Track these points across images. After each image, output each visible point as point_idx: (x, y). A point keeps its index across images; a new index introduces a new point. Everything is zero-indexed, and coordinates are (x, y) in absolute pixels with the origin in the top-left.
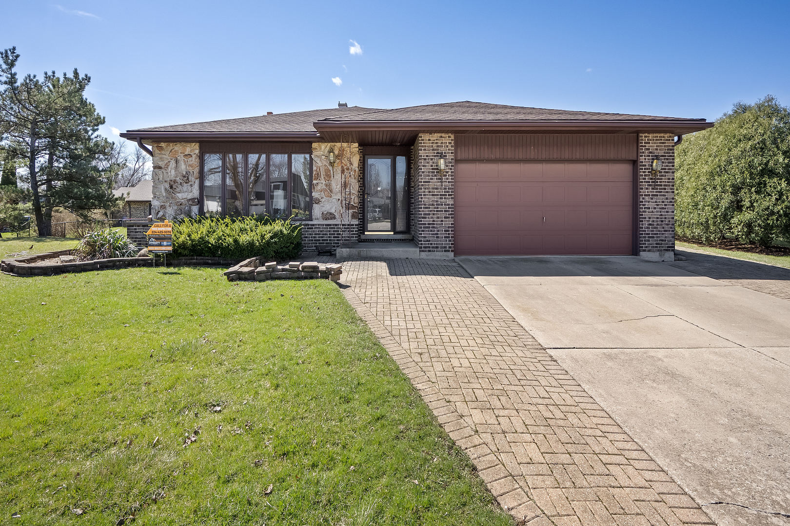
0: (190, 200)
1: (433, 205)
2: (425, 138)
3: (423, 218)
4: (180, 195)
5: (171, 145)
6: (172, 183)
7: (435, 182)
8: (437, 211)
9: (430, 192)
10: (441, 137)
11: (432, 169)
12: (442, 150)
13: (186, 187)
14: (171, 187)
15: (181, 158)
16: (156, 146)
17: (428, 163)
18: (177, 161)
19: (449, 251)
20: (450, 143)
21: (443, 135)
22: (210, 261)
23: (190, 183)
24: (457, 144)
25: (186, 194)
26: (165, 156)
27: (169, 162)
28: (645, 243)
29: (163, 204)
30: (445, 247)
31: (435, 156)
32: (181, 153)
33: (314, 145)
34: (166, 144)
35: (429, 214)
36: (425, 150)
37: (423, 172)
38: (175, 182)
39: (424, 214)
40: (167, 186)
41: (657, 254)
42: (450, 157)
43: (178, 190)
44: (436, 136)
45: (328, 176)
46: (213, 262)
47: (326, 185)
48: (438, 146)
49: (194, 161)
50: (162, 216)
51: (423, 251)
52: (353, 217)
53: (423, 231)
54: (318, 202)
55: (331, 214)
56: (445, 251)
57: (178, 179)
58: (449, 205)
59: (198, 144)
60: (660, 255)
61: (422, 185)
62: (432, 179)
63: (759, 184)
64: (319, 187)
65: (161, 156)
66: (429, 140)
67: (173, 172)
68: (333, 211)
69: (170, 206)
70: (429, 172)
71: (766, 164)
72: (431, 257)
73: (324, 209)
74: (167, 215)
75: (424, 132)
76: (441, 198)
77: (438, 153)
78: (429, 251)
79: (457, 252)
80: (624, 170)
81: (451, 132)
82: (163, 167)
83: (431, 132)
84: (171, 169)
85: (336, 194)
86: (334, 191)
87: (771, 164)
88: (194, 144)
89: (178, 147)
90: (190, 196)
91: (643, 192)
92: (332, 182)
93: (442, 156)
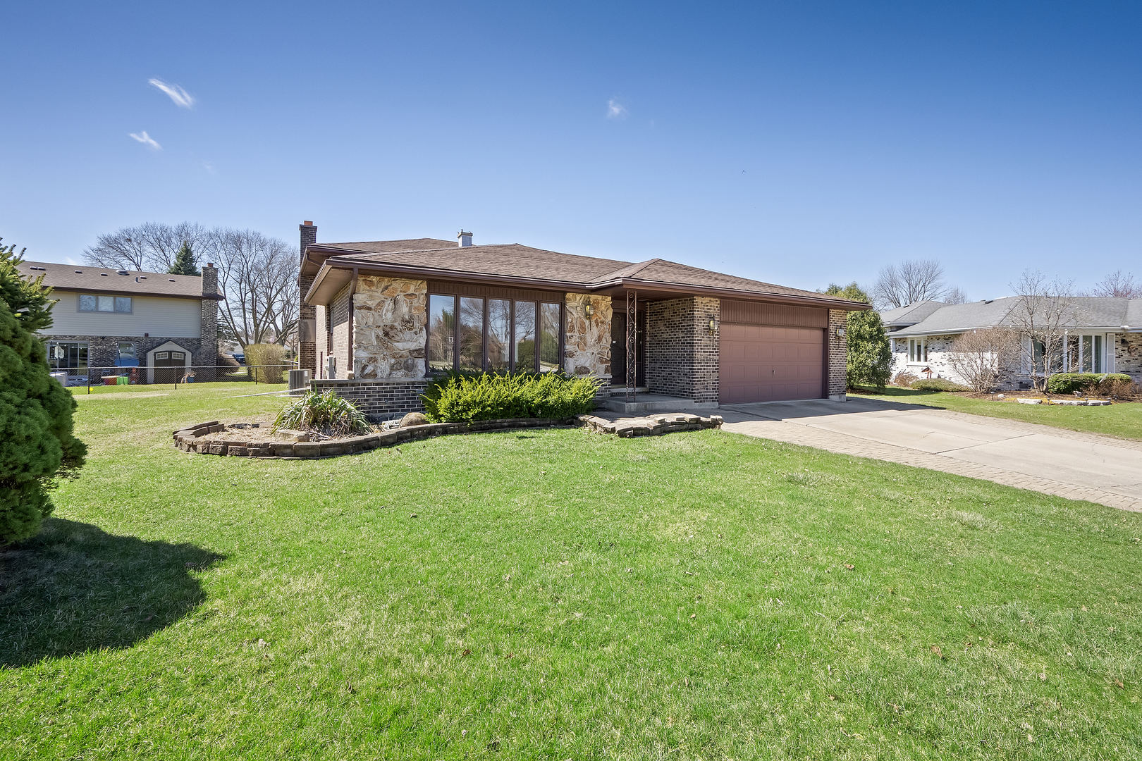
0: (414, 351)
1: (704, 360)
2: (698, 300)
3: (697, 372)
4: (400, 345)
5: (386, 280)
6: (388, 329)
7: (705, 341)
8: (707, 366)
9: (701, 349)
10: (710, 301)
11: (704, 329)
12: (711, 312)
13: (408, 335)
14: (386, 334)
15: (401, 298)
16: (364, 280)
17: (701, 323)
18: (395, 302)
19: (715, 401)
20: (717, 307)
21: (712, 299)
22: (525, 423)
23: (414, 330)
24: (723, 307)
25: (410, 343)
26: (376, 294)
27: (383, 302)
28: (833, 389)
29: (372, 356)
30: (712, 398)
31: (706, 317)
32: (401, 291)
33: (569, 295)
34: (378, 278)
35: (701, 369)
36: (698, 311)
37: (697, 331)
38: (392, 327)
39: (698, 369)
40: (381, 333)
41: (838, 396)
42: (717, 318)
43: (397, 338)
44: (707, 299)
45: (583, 330)
46: (530, 423)
47: (581, 338)
48: (708, 309)
49: (420, 302)
50: (373, 371)
51: (698, 402)
52: (606, 371)
53: (696, 384)
54: (572, 356)
55: (585, 368)
56: (713, 401)
57: (396, 324)
58: (715, 360)
59: (425, 285)
60: (840, 397)
61: (696, 343)
62: (703, 337)
63: (856, 344)
64: (573, 340)
65: (371, 293)
66: (702, 303)
67: (389, 315)
68: (587, 365)
69: (384, 359)
70: (701, 331)
71: (859, 331)
72: (702, 407)
73: (578, 363)
74: (379, 370)
75: (697, 295)
76: (710, 355)
77: (708, 315)
78: (701, 402)
79: (720, 402)
80: (818, 334)
81: (719, 297)
82: (373, 308)
83: (703, 296)
84: (387, 311)
85: (590, 347)
86: (588, 344)
87: (862, 331)
88: (420, 282)
89: (398, 285)
90: (413, 346)
91: (832, 351)
92: (587, 335)
93: (713, 318)
